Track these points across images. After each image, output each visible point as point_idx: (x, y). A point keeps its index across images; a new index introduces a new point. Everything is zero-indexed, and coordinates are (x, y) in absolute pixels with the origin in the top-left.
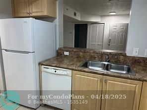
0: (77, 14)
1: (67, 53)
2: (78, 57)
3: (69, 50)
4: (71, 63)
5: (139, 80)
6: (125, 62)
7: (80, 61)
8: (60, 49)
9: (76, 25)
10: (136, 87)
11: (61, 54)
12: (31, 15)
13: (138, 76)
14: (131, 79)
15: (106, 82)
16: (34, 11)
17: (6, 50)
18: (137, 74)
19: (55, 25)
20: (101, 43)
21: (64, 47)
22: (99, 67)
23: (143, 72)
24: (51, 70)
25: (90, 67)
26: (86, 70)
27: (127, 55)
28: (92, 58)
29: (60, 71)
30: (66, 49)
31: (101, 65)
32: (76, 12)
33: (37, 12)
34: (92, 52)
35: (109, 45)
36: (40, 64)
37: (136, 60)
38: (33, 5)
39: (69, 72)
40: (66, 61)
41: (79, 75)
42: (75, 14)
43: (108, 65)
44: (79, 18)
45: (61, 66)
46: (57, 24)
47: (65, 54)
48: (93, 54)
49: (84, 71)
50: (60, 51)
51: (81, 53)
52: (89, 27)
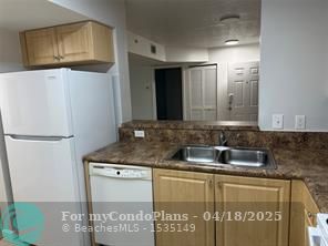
0: (157, 49)
1: (139, 134)
2: (164, 139)
3: (145, 126)
4: (150, 153)
5: (284, 177)
6: (258, 144)
7: (167, 149)
8: (126, 125)
9: (156, 71)
10: (278, 192)
11: (129, 137)
12: (62, 61)
13: (281, 170)
14: (268, 177)
15: (221, 187)
16: (67, 52)
17: (13, 136)
18: (279, 167)
19: (113, 78)
20: (214, 107)
21: (135, 121)
22: (208, 157)
23: (292, 162)
24: (109, 170)
25: (189, 159)
26: (181, 164)
27: (262, 129)
28: (193, 140)
29: (128, 172)
30: (138, 124)
31: (210, 154)
32: (155, 44)
33: (74, 54)
34: (191, 127)
35: (230, 109)
36: (86, 160)
37: (279, 139)
38: (66, 40)
39: (146, 172)
40: (139, 150)
41: (167, 177)
42: (153, 50)
43: (224, 152)
44: (162, 57)
45: (129, 161)
46: (117, 74)
47: (136, 135)
48: (193, 132)
49: (177, 169)
50: (125, 130)
51: (169, 131)
52: (184, 73)
